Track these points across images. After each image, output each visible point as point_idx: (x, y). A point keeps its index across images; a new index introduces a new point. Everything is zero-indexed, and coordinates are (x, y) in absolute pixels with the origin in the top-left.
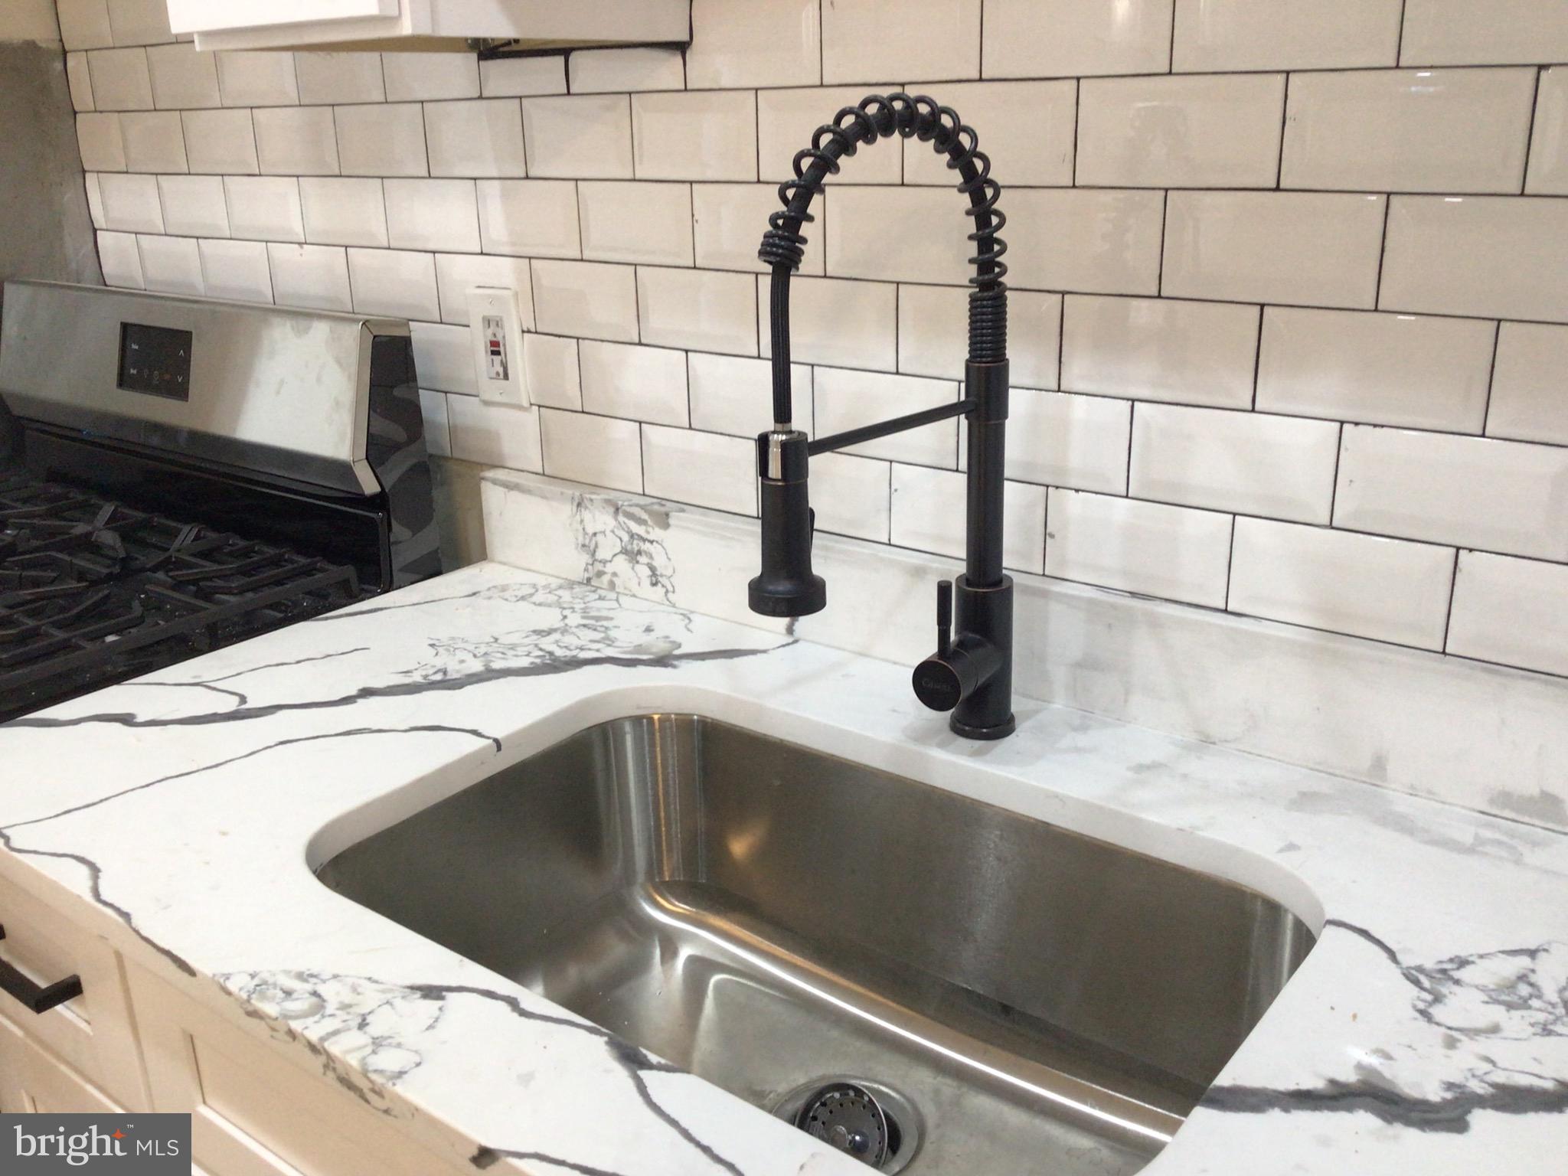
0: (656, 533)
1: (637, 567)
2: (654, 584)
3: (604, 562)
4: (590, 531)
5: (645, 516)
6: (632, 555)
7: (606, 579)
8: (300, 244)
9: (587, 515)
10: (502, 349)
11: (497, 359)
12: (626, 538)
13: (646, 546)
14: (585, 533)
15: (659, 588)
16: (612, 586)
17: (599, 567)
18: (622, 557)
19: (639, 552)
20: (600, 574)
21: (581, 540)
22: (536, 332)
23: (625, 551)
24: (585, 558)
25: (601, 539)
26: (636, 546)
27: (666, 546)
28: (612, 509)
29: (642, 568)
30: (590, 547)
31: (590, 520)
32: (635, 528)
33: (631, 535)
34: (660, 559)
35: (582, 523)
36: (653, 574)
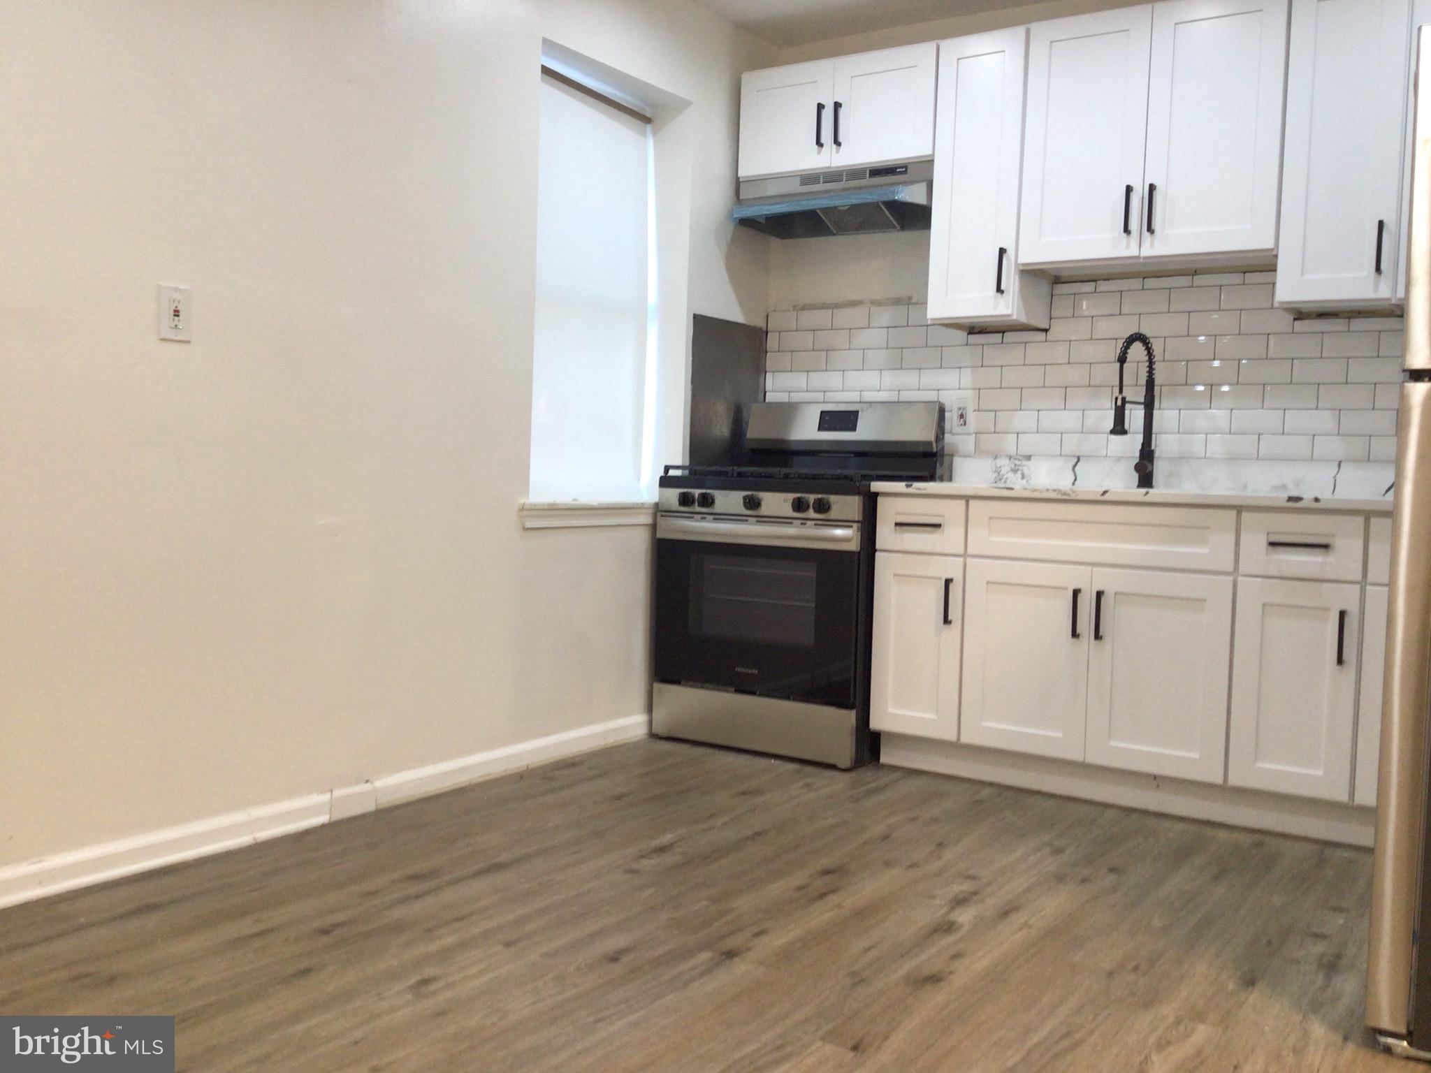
0: (1025, 463)
1: (1017, 473)
2: (1022, 479)
3: (1003, 475)
4: (998, 466)
5: (1023, 458)
6: (1015, 471)
7: (1003, 480)
9: (998, 461)
10: (964, 416)
12: (1013, 466)
13: (1020, 467)
14: (996, 467)
15: (1025, 481)
17: (1000, 477)
18: (1011, 473)
19: (1018, 470)
20: (1000, 479)
21: (994, 468)
22: (978, 411)
23: (1012, 470)
24: (996, 474)
25: (1003, 468)
26: (1017, 468)
27: (1029, 467)
28: (1008, 459)
29: (1019, 475)
30: (998, 471)
31: (1000, 462)
32: (1017, 462)
33: (1015, 465)
34: (1026, 471)
35: (996, 464)
36: (1023, 477)
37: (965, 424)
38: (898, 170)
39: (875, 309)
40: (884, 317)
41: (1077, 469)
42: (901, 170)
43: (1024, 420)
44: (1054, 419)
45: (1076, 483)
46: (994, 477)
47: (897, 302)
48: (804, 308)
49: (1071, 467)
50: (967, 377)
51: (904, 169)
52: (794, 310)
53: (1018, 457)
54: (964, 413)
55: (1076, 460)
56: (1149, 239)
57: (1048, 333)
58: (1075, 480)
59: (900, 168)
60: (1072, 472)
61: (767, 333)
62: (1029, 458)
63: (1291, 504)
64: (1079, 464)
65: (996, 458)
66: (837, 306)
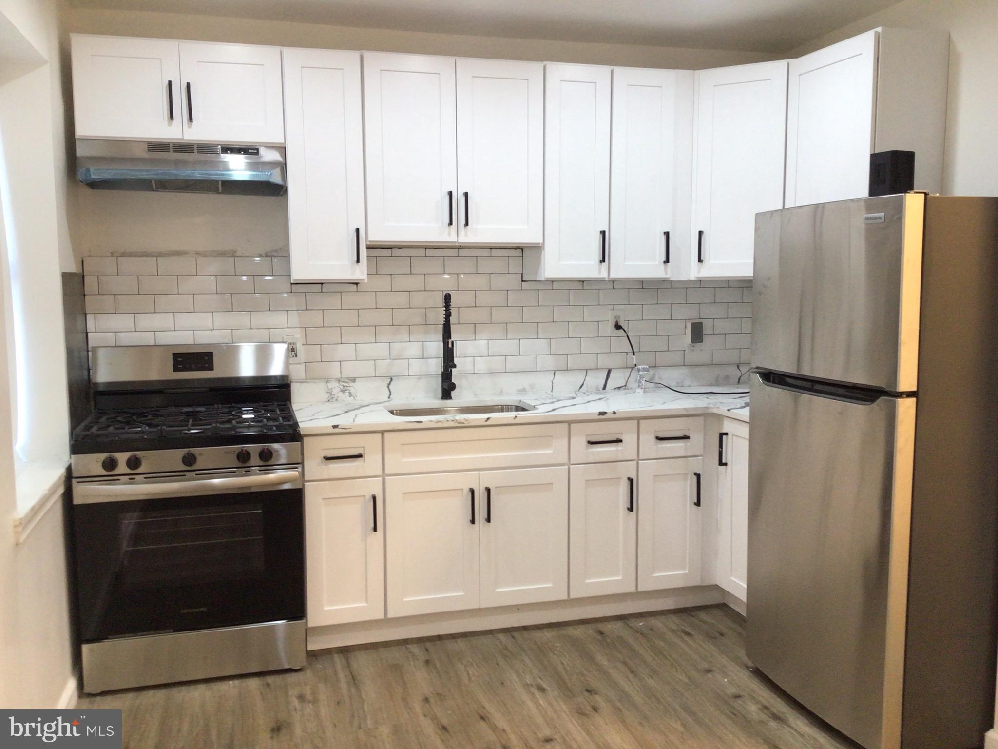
0: (352, 384)
1: (345, 394)
2: (350, 397)
3: (334, 395)
4: (330, 388)
5: (348, 381)
6: (343, 391)
7: (335, 399)
8: (212, 330)
9: (329, 384)
10: (295, 350)
11: (293, 353)
12: (342, 387)
13: (347, 388)
14: (328, 389)
15: (352, 398)
16: (337, 400)
17: (332, 396)
18: (341, 393)
19: (346, 390)
20: (333, 398)
21: (327, 390)
22: (306, 345)
23: (341, 391)
24: (329, 395)
25: (333, 389)
26: (345, 389)
27: (355, 387)
28: (338, 381)
29: (347, 394)
30: (330, 392)
31: (330, 385)
32: (345, 384)
33: (344, 386)
34: (352, 390)
35: (328, 386)
36: (350, 395)
37: (296, 356)
38: (249, 151)
39: (200, 260)
40: (214, 266)
41: (391, 387)
42: (253, 151)
43: (345, 351)
44: (369, 350)
45: (391, 396)
46: (327, 397)
47: (222, 254)
48: (124, 255)
49: (386, 385)
50: (294, 318)
51: (256, 151)
52: (112, 256)
53: (343, 380)
54: (295, 347)
55: (390, 380)
56: (464, 231)
57: (358, 285)
58: (390, 394)
59: (250, 149)
60: (387, 388)
61: (83, 276)
62: (354, 380)
63: (602, 417)
64: (392, 383)
65: (327, 382)
66: (160, 255)
